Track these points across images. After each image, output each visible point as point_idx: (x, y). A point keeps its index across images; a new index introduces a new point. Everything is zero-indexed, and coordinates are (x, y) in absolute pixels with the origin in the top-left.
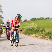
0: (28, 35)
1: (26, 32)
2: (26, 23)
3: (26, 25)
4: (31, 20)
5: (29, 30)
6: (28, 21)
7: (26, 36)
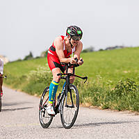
0: (36, 95)
1: (30, 87)
2: (30, 63)
3: (32, 69)
4: (43, 55)
5: (40, 82)
6: (38, 58)
7: (32, 97)
